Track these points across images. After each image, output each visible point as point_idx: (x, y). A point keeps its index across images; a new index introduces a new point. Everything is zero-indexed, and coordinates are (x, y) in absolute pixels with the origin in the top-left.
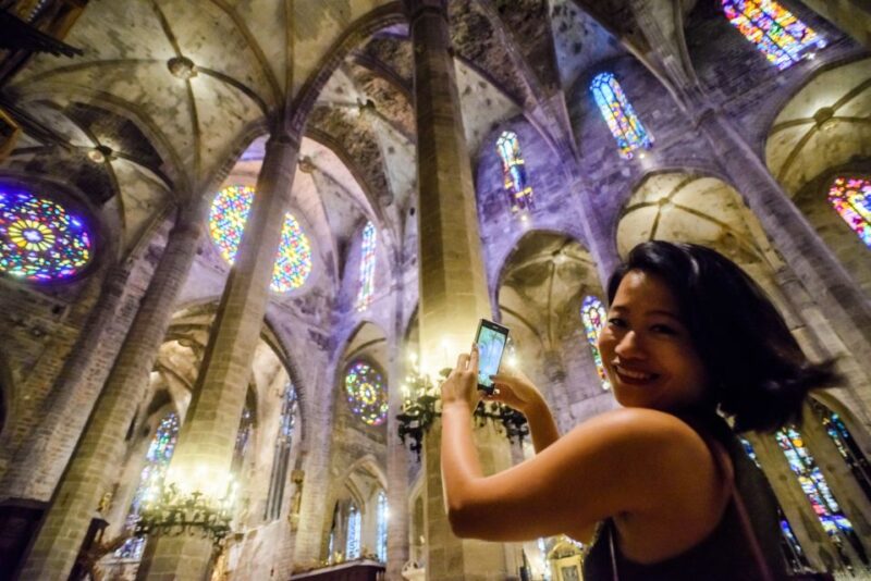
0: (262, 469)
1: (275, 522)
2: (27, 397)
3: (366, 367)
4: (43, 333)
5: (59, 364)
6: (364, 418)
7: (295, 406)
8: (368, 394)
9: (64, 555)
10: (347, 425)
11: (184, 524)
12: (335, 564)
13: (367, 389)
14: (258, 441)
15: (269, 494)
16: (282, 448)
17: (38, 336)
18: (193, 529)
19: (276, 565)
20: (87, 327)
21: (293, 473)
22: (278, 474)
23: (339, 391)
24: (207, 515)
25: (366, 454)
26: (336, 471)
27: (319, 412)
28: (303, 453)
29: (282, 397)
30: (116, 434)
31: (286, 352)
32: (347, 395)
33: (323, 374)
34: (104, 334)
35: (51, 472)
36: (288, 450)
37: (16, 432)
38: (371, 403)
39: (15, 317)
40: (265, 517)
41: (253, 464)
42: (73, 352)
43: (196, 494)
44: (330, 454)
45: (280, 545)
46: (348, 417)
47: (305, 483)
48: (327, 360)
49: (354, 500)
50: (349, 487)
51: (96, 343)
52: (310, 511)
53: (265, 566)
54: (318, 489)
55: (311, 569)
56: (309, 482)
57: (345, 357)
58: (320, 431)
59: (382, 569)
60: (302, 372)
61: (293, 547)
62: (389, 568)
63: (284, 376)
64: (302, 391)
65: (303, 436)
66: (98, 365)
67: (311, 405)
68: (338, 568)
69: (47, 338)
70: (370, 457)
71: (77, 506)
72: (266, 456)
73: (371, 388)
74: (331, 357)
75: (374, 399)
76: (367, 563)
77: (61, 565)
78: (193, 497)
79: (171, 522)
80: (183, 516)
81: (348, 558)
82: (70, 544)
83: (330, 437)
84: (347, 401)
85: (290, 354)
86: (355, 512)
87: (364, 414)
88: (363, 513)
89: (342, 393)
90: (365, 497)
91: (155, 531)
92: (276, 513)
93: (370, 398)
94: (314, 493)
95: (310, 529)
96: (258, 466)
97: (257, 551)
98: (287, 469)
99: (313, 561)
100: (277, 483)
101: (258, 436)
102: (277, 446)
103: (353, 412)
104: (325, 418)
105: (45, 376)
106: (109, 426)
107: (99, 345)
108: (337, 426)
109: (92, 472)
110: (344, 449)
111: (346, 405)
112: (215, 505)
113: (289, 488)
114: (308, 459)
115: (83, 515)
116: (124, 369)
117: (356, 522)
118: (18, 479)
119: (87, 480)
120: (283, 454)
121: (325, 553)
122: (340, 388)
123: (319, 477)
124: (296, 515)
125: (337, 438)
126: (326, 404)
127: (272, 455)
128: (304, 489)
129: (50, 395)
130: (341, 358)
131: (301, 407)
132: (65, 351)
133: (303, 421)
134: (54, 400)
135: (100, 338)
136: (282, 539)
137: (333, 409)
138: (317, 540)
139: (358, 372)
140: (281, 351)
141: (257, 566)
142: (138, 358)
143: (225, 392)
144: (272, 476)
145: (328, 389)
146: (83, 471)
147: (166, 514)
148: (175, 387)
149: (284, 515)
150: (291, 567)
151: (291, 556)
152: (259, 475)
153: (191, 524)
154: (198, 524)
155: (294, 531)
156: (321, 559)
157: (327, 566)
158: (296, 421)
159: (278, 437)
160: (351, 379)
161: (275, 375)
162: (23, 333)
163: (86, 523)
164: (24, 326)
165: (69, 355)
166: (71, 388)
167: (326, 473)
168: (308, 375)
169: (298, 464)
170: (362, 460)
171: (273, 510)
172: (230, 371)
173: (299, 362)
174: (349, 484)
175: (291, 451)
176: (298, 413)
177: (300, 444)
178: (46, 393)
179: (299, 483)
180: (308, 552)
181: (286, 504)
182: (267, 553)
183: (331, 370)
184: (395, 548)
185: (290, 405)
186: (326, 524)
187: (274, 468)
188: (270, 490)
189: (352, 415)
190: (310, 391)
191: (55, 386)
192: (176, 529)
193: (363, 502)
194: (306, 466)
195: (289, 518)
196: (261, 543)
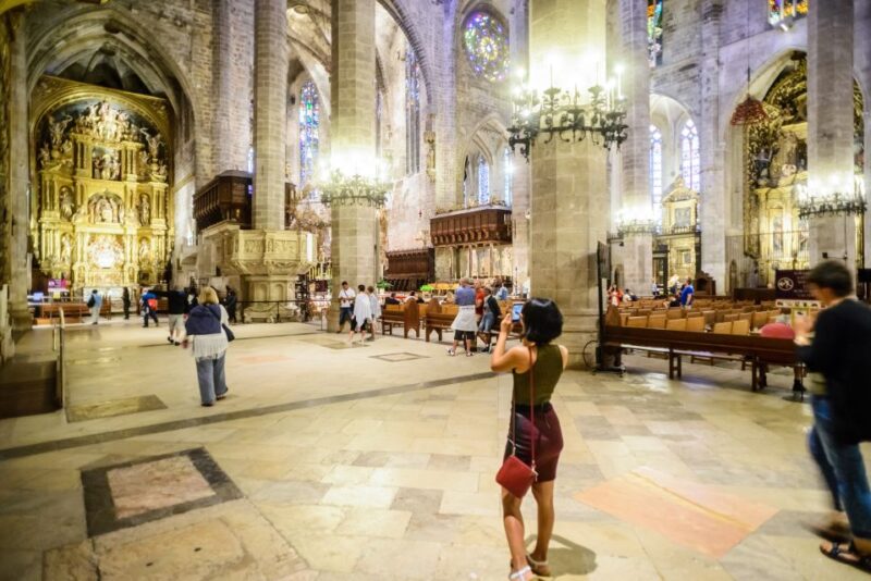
0: (398, 130)
1: (416, 175)
2: (199, 86)
3: (485, 18)
4: (185, 24)
5: (208, 52)
6: (486, 76)
7: (418, 69)
8: (489, 49)
9: (277, 208)
10: (470, 85)
11: (353, 197)
12: (470, 208)
13: (488, 43)
14: (390, 106)
15: (407, 151)
16: (412, 111)
17: (181, 26)
18: (361, 200)
19: (423, 206)
20: (214, 11)
21: (425, 134)
22: (412, 134)
23: (459, 49)
24: (368, 191)
25: (490, 112)
26: (463, 130)
27: (441, 75)
28: (431, 116)
29: (404, 60)
30: (279, 120)
31: (400, 11)
32: (467, 53)
33: (440, 32)
34: (232, 17)
35: (241, 145)
36: (418, 112)
37: (204, 117)
38: (493, 58)
39: (156, 10)
40: (408, 171)
41: (389, 127)
42: (214, 38)
43: (357, 177)
44: (456, 116)
45: (424, 193)
46: (471, 77)
47: (437, 143)
48: (443, 16)
49: (482, 153)
50: (477, 142)
51: (228, 28)
52: (445, 165)
53: (414, 208)
54: (449, 147)
55: (451, 211)
56: (440, 141)
57: (462, 9)
58: (445, 93)
59: (509, 212)
60: (420, 33)
61: (434, 194)
62: (514, 211)
63: (401, 37)
64: (422, 54)
65: (429, 100)
66: (238, 50)
67: (433, 68)
68: (472, 210)
69: (189, 28)
70: (494, 114)
71: (272, 176)
72: (399, 119)
73: (492, 42)
74: (447, 11)
75: (496, 53)
76: (496, 207)
77: (277, 214)
78: (354, 179)
79: (344, 197)
80: (351, 192)
81: (480, 203)
82: (278, 202)
83: (454, 99)
84: (468, 59)
85: (405, 14)
86: (483, 163)
87: (486, 72)
88: (491, 163)
89: (462, 51)
90: (492, 150)
91: (335, 201)
92: (415, 167)
93: (491, 53)
94: (446, 151)
95: (445, 179)
96: (394, 128)
97: (406, 195)
98: (419, 129)
99: (451, 205)
100: (412, 142)
101: (389, 101)
102: (407, 110)
103: (475, 71)
104: (448, 79)
105: (203, 65)
106: (271, 114)
107: (232, 29)
108: (460, 87)
109: (273, 151)
110: (469, 108)
111: (467, 64)
112: (372, 183)
113: (424, 148)
114: (437, 121)
115: (278, 182)
116: (264, 60)
117: (484, 172)
118: (222, 152)
119: (272, 157)
120: (414, 118)
121: (460, 197)
122: (460, 46)
123: (448, 137)
124: (432, 170)
125: (461, 100)
126: (448, 64)
127: (404, 119)
128: (437, 148)
129: (214, 83)
130: (457, 11)
131: (424, 71)
132: (208, 39)
133: (427, 85)
134: (218, 87)
135: (230, 21)
136: (424, 188)
137: (455, 69)
138: (453, 189)
139: (477, 25)
140: (396, 11)
141: (408, 207)
142: (272, 47)
143: (358, 89)
144: (407, 136)
145: (448, 48)
146: (266, 150)
147: (339, 191)
148: (305, 57)
149: (423, 169)
150: (434, 208)
151: (433, 201)
152: (396, 136)
153: (358, 197)
154: (363, 197)
155: (433, 182)
156: (458, 203)
157: (463, 209)
158: (422, 85)
159: (407, 101)
160: (470, 34)
161: (393, 36)
162: (168, 25)
163: (283, 187)
164: (166, 17)
165: (212, 43)
166: (226, 75)
167: (454, 133)
168: (426, 35)
169: (429, 126)
170: (487, 117)
171: (413, 165)
172: (357, 69)
173: (415, 21)
174: (476, 139)
175: (421, 115)
176: (422, 77)
177: (428, 107)
178: (211, 80)
179: (431, 142)
180: (446, 197)
181: (423, 161)
182: (414, 198)
183: (448, 26)
184: (519, 196)
185: (413, 68)
186: (459, 176)
187: (407, 129)
188: (407, 148)
189: (474, 75)
190: (429, 52)
191: (214, 74)
192: (349, 201)
193: (491, 155)
194: (435, 128)
195: (427, 172)
196: (408, 190)
